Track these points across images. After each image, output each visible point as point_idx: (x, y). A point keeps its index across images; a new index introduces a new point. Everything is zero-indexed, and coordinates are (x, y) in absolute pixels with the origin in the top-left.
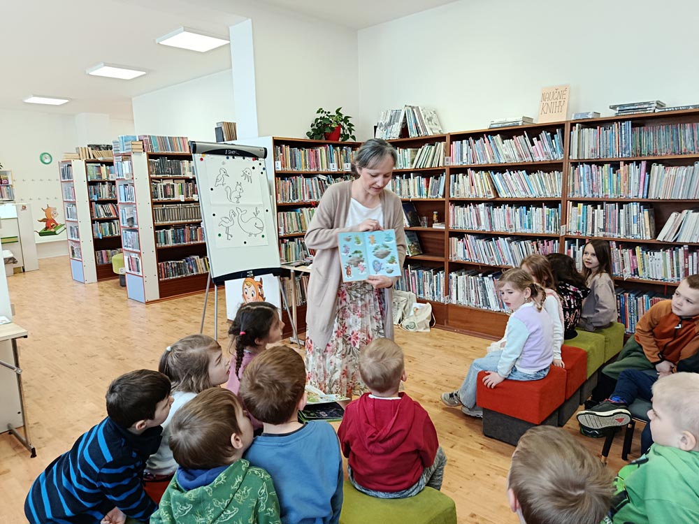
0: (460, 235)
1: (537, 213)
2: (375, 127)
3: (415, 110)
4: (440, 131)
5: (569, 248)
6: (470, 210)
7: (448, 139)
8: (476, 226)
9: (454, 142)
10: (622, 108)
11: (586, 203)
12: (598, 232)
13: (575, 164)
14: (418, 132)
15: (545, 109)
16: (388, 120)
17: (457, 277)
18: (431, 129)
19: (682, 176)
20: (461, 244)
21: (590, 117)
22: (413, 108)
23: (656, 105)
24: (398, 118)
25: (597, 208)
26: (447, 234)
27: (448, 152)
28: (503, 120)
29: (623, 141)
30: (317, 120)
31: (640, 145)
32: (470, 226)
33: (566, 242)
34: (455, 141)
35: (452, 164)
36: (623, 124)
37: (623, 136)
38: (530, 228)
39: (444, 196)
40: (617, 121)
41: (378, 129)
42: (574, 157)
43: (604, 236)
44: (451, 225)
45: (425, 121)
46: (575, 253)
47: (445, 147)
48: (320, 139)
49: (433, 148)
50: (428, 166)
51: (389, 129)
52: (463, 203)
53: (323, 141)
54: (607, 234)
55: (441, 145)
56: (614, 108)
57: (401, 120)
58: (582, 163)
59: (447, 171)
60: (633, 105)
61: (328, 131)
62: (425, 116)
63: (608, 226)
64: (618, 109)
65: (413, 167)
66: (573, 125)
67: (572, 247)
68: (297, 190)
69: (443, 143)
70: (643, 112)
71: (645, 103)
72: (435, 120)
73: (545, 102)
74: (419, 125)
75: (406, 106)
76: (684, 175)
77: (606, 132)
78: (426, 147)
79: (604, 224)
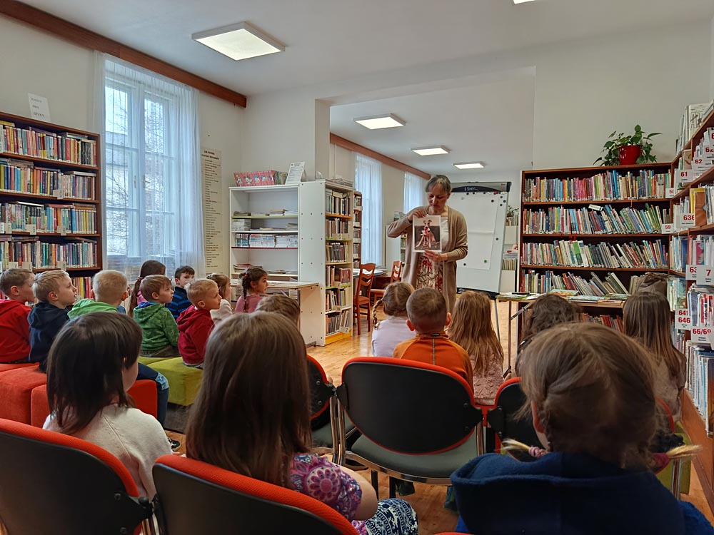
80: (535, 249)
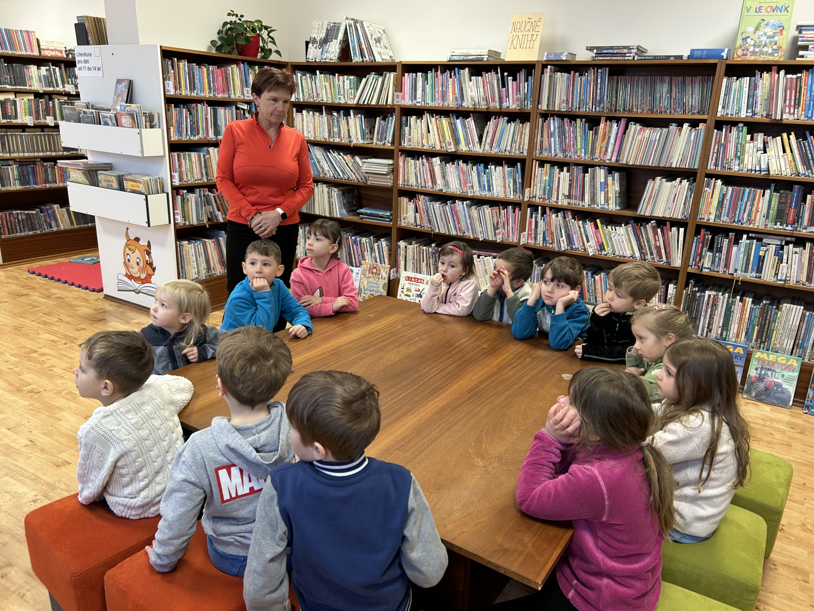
0: (411, 195)
1: (497, 173)
2: (307, 43)
3: (358, 25)
4: (391, 57)
5: (531, 217)
6: (423, 164)
7: (399, 69)
8: (430, 184)
9: (406, 74)
10: (600, 51)
11: (553, 163)
12: (562, 199)
13: (545, 116)
14: (362, 55)
15: (515, 42)
16: (323, 35)
17: (406, 247)
18: (380, 54)
19: (656, 140)
20: (411, 206)
21: (564, 58)
22: (356, 22)
23: (635, 51)
24: (337, 34)
25: (563, 171)
26: (395, 193)
27: (399, 87)
28: (465, 51)
29: (598, 91)
30: (225, 24)
31: (616, 98)
32: (423, 184)
33: (529, 209)
34: (409, 72)
35: (403, 102)
36: (599, 71)
37: (599, 85)
38: (489, 190)
39: (393, 143)
40: (593, 66)
41: (310, 45)
42: (544, 106)
43: (569, 203)
44: (401, 182)
45: (372, 42)
46: (536, 223)
47: (396, 79)
48: (230, 53)
49: (381, 79)
50: (374, 103)
51: (326, 47)
52: (415, 154)
53: (235, 56)
54: (572, 201)
55: (391, 77)
56: (590, 49)
57: (341, 36)
58: (552, 115)
59: (397, 111)
60: (612, 48)
61: (242, 42)
62: (372, 35)
63: (574, 193)
64: (595, 51)
65: (355, 102)
66: (545, 66)
67: (534, 215)
68: (198, 122)
69: (392, 75)
70: (621, 58)
71: (625, 47)
72: (384, 41)
73: (515, 34)
74: (364, 46)
75: (347, 18)
76: (657, 138)
77: (581, 79)
78: (372, 77)
79: (570, 190)
80: (183, 161)
